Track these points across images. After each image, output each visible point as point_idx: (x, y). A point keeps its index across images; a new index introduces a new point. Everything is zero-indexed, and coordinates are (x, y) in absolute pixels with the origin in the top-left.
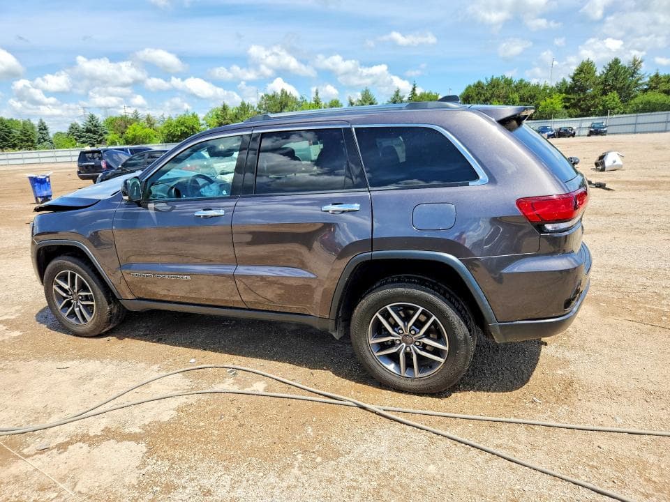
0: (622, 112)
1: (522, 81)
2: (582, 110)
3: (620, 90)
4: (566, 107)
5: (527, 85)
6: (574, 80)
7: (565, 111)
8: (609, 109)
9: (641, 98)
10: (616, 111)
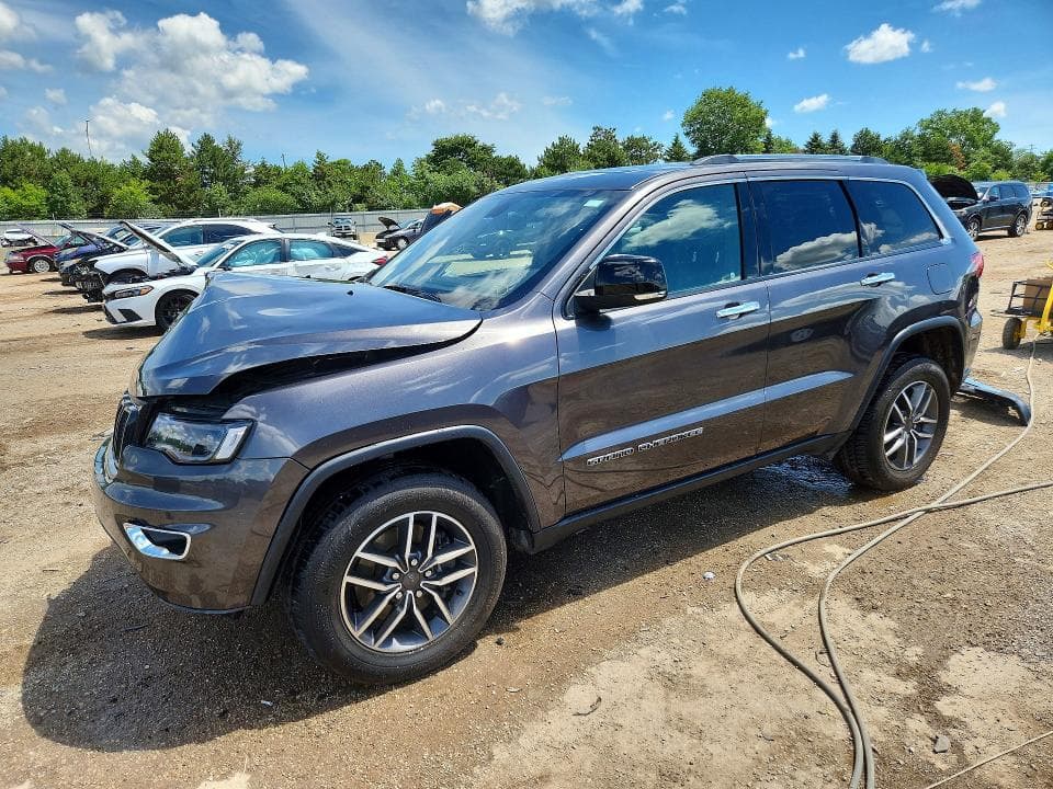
0: (235, 211)
1: (64, 151)
2: (179, 206)
3: (225, 180)
4: (154, 201)
5: (77, 160)
6: (153, 160)
7: (156, 207)
8: (218, 207)
9: (255, 195)
10: (228, 210)
